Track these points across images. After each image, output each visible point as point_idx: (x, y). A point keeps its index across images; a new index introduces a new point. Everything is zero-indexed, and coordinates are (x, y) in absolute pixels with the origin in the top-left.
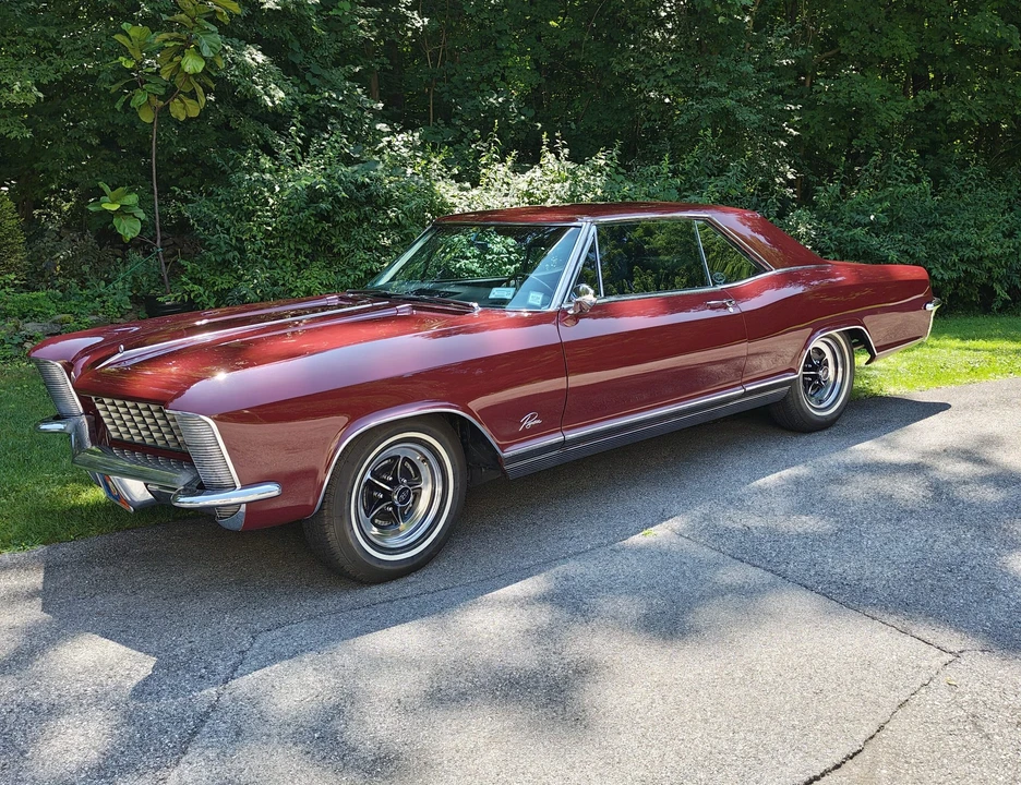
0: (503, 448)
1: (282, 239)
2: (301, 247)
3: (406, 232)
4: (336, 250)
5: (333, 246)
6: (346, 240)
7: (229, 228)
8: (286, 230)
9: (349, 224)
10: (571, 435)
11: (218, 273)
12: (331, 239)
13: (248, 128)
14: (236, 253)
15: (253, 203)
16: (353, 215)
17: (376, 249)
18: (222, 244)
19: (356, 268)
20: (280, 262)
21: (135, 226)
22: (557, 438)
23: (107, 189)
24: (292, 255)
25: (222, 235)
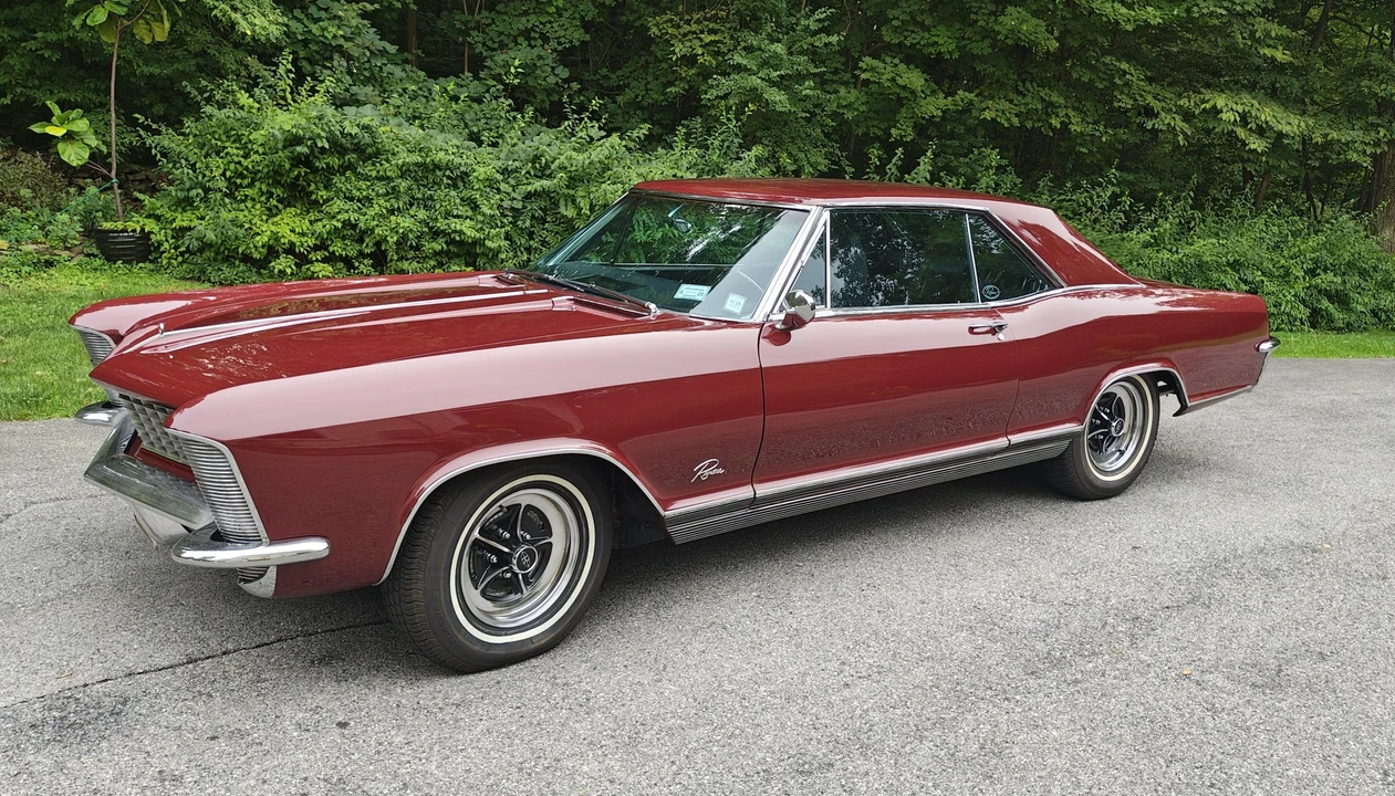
0: (666, 505)
1: (253, 181)
2: (274, 190)
3: (392, 184)
4: (314, 197)
5: (312, 193)
6: (326, 188)
7: (195, 163)
8: (259, 171)
9: (330, 170)
10: (765, 489)
11: (180, 210)
12: (309, 186)
13: (229, 59)
14: (200, 191)
15: (224, 138)
16: (335, 161)
17: (359, 200)
18: (185, 179)
19: (334, 217)
20: (249, 204)
21: (82, 153)
22: (743, 493)
23: (56, 110)
24: (263, 199)
25: (186, 170)
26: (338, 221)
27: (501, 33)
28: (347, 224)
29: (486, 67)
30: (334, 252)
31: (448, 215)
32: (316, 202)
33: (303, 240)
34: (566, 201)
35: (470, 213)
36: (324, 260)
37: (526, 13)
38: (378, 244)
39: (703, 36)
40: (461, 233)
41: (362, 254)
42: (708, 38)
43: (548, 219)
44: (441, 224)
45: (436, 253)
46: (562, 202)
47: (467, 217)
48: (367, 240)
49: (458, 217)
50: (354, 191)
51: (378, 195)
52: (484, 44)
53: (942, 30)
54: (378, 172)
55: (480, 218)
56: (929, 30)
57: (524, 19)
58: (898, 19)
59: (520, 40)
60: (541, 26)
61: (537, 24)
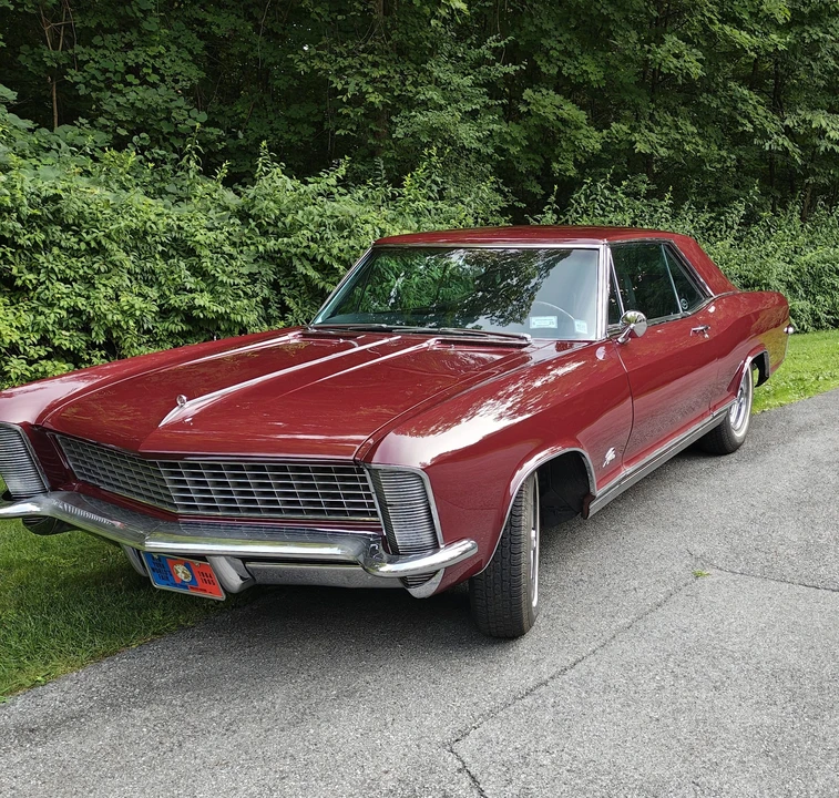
26: (60, 308)
27: (105, 71)
28: (74, 311)
29: (106, 112)
30: (59, 346)
31: (180, 290)
32: (24, 289)
33: (25, 336)
34: (300, 260)
35: (203, 285)
36: (48, 357)
37: (130, 46)
38: (108, 332)
39: (366, 70)
40: (203, 308)
41: (92, 346)
42: (376, 74)
43: (281, 284)
44: (175, 300)
45: (171, 334)
46: (296, 263)
47: (202, 291)
48: (96, 328)
49: (191, 291)
50: (68, 271)
51: (99, 272)
52: (87, 85)
53: (587, 59)
54: (88, 244)
55: (219, 289)
56: (577, 59)
57: (131, 54)
58: (555, 49)
59: (130, 78)
60: (152, 61)
61: (147, 58)
